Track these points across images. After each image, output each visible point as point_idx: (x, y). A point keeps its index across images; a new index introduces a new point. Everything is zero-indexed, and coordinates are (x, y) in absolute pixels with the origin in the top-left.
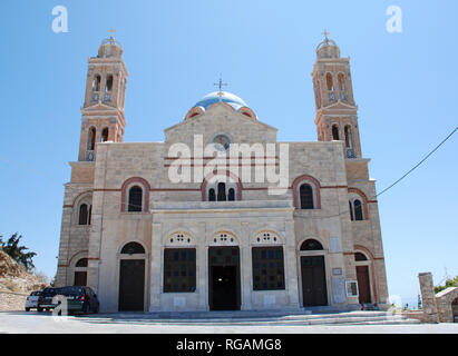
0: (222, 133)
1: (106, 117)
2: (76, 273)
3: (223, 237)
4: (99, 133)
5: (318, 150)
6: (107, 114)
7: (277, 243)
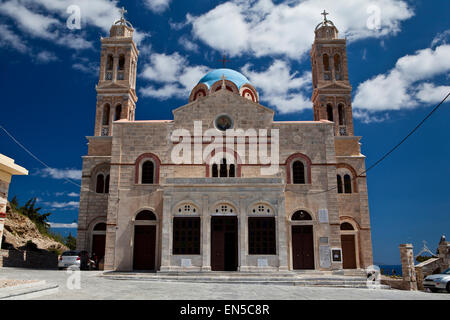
0: (224, 114)
1: (119, 95)
2: (94, 236)
3: (224, 208)
4: (113, 111)
5: (310, 131)
6: (120, 92)
7: (270, 214)
